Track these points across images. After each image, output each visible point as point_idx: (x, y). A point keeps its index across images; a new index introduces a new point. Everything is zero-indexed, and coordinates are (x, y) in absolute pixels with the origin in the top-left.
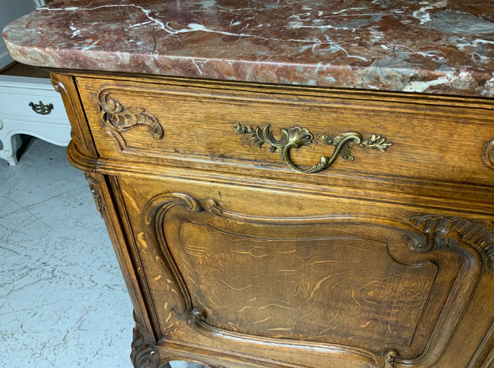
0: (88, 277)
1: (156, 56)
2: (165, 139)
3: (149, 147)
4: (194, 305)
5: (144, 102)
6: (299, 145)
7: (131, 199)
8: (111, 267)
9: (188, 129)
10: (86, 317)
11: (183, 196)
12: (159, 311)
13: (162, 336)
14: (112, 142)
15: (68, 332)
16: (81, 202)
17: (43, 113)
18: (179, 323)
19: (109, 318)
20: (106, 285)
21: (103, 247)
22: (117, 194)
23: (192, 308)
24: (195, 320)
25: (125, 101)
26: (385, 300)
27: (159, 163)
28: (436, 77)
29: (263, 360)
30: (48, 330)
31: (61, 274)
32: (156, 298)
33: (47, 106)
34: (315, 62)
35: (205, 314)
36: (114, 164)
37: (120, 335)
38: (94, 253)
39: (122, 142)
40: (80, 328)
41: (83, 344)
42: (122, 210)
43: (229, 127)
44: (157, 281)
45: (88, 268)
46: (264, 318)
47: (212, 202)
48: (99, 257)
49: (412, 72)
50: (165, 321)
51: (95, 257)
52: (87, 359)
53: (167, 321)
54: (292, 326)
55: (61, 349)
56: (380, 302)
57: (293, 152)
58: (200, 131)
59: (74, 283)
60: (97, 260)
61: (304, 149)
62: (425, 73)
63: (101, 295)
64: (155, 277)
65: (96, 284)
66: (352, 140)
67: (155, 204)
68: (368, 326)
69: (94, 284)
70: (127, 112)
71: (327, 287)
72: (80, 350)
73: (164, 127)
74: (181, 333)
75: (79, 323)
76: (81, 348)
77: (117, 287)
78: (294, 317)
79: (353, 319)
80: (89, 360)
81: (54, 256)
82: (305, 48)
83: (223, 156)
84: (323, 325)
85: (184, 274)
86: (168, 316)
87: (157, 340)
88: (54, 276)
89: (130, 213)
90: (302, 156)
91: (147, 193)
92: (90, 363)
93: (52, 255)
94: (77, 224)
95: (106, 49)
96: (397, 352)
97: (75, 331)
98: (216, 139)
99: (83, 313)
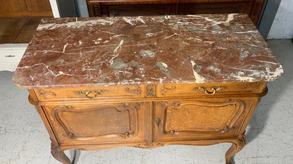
0: (22, 129)
1: (54, 85)
2: (57, 96)
3: (52, 98)
4: (69, 132)
5: (50, 90)
7: (48, 109)
8: (31, 123)
9: (62, 93)
10: (25, 145)
11: (62, 106)
12: (59, 136)
13: (61, 144)
14: (43, 98)
15: (19, 152)
20: (31, 131)
21: (25, 115)
22: (44, 109)
23: (69, 133)
24: (70, 137)
25: (46, 90)
27: (55, 101)
28: (109, 84)
29: (93, 143)
30: (10, 153)
31: (9, 130)
34: (87, 83)
35: (73, 134)
36: (43, 103)
37: (41, 149)
39: (45, 98)
40: (24, 150)
41: (27, 156)
42: (46, 112)
43: (72, 92)
44: (57, 128)
45: (21, 125)
46: (91, 132)
47: (70, 107)
48: (25, 120)
49: (105, 84)
51: (23, 120)
52: (30, 160)
53: (62, 139)
54: (99, 132)
55: (18, 159)
56: (119, 121)
57: (88, 95)
58: (65, 93)
59: (16, 133)
60: (24, 121)
61: (90, 94)
62: (107, 84)
63: (30, 135)
65: (26, 131)
66: (99, 91)
67: (55, 109)
68: (118, 128)
69: (25, 132)
70: (46, 92)
71: (105, 120)
72: (26, 158)
73: (56, 94)
74: (67, 141)
75: (23, 148)
76: (26, 157)
77: (36, 131)
78: (99, 130)
79: (114, 126)
81: (4, 123)
82: (85, 78)
83: (71, 98)
85: (65, 125)
86: (62, 137)
87: (59, 145)
88: (6, 132)
89: (48, 112)
91: (53, 107)
92: (32, 162)
93: (3, 123)
94: (10, 107)
95: (42, 85)
96: (128, 133)
97: (22, 151)
98: (69, 95)
99: (24, 144)
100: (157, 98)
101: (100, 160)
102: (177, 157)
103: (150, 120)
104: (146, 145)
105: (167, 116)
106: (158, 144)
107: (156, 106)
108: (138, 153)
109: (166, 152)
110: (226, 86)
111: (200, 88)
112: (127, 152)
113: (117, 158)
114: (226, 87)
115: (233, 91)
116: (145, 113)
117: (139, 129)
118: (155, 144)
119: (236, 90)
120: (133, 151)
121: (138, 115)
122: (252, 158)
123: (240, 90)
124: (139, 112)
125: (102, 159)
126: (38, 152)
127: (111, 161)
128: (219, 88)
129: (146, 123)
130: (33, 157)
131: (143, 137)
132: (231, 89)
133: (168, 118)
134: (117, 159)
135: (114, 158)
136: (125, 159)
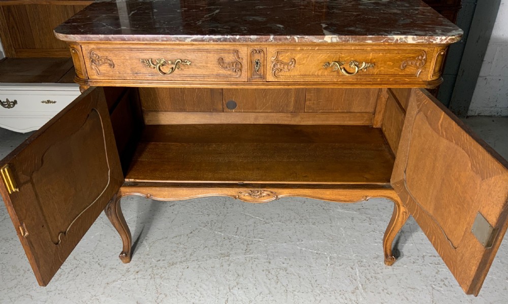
2: (115, 68)
3: (109, 72)
5: (106, 54)
6: (163, 65)
9: (123, 63)
14: (94, 71)
25: (100, 54)
27: (113, 79)
39: (98, 71)
43: (138, 61)
57: (161, 68)
58: (127, 64)
66: (179, 62)
70: (100, 58)
73: (114, 63)
83: (137, 73)
90: (164, 69)
98: (134, 66)
100: (266, 81)
101: (178, 247)
102: (304, 249)
104: (250, 195)
106: (270, 193)
108: (240, 242)
109: (285, 242)
110: (374, 60)
111: (333, 63)
112: (223, 239)
114: (374, 63)
115: (386, 73)
118: (265, 192)
119: (392, 71)
120: (232, 239)
122: (430, 256)
123: (396, 72)
125: (181, 246)
128: (364, 63)
132: (383, 69)
134: (206, 247)
135: (202, 246)
136: (219, 248)
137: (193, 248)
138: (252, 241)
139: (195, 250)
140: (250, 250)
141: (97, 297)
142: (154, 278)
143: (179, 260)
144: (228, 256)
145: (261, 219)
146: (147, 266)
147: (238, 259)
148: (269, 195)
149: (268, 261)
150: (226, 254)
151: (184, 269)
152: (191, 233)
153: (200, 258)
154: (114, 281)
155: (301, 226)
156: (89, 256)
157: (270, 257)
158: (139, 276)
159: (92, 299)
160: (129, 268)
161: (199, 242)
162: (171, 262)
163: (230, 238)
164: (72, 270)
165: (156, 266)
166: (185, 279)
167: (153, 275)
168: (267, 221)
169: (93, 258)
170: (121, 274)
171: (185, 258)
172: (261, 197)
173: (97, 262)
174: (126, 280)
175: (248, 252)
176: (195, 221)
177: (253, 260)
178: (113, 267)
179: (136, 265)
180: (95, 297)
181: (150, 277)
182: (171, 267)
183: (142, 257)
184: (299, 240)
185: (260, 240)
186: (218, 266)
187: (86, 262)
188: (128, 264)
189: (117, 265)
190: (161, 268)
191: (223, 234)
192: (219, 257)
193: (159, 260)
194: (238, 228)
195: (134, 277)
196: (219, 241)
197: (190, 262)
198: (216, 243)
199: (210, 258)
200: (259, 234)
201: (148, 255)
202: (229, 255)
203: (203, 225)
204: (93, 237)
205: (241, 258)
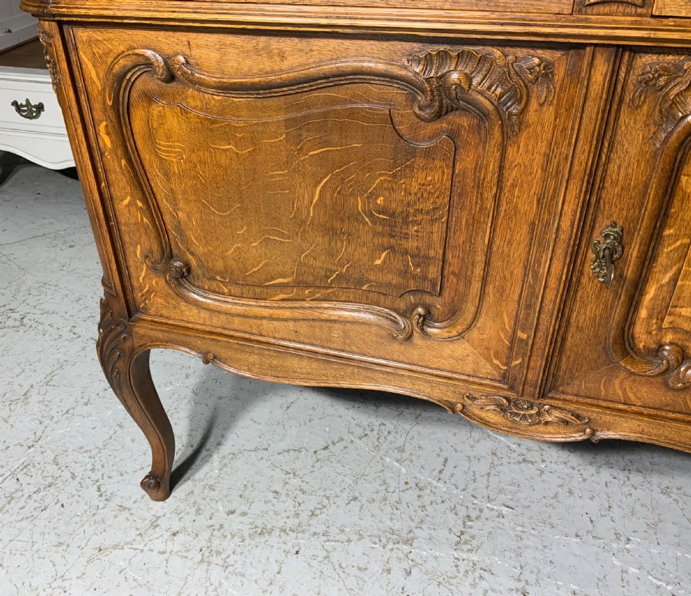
0: (69, 328)
4: (175, 251)
7: (90, 66)
10: (58, 371)
11: (147, 52)
12: (131, 262)
13: (137, 310)
15: (32, 386)
16: (73, 244)
17: (30, 117)
18: (157, 282)
19: (90, 375)
20: (92, 339)
21: (94, 296)
22: (73, 57)
23: (171, 256)
24: (174, 274)
26: (399, 210)
29: (262, 339)
30: (6, 383)
31: (32, 322)
32: (127, 238)
33: (35, 106)
35: (188, 266)
37: (101, 394)
38: (81, 302)
40: (51, 383)
41: (50, 401)
42: (80, 85)
44: (126, 206)
45: (70, 318)
46: (259, 263)
48: (87, 307)
50: (138, 280)
51: (82, 306)
52: (52, 417)
53: (141, 281)
54: (293, 273)
55: (19, 405)
56: (392, 215)
59: (48, 334)
60: (83, 310)
63: (85, 348)
64: (122, 200)
65: (79, 337)
67: (117, 69)
68: (384, 262)
69: (75, 336)
71: (328, 196)
72: (44, 408)
74: (160, 301)
75: (48, 378)
76: (47, 406)
78: (295, 257)
79: (365, 249)
80: (55, 419)
81: (27, 302)
84: (330, 267)
85: (158, 197)
86: (142, 270)
87: (130, 316)
88: (22, 324)
89: (90, 89)
91: (108, 54)
92: (56, 423)
93: (24, 302)
94: (63, 268)
96: (428, 308)
97: (42, 386)
99: (56, 367)
100: (653, 16)
101: (287, 483)
102: (632, 570)
103: (566, 224)
104: (503, 410)
105: (670, 221)
106: (569, 417)
107: (624, 118)
108: (447, 505)
109: (577, 536)
112: (403, 487)
113: (357, 494)
116: (544, 170)
117: (490, 289)
118: (556, 413)
120: (428, 491)
121: (501, 175)
124: (511, 151)
125: (295, 482)
126: (89, 400)
127: (328, 498)
129: (534, 249)
130: (67, 412)
131: (497, 356)
133: (676, 237)
134: (355, 499)
135: (345, 495)
136: (388, 509)
137: (322, 493)
138: (481, 511)
139: (325, 501)
140: (473, 537)
141: (64, 584)
142: (209, 563)
143: (281, 524)
144: (408, 542)
145: (514, 447)
146: (202, 521)
147: (436, 558)
148: (567, 423)
149: (521, 585)
150: (404, 534)
151: (287, 552)
152: (326, 448)
153: (333, 531)
154: (115, 547)
155: (626, 489)
156: (87, 460)
157: (527, 575)
158: (177, 548)
159: (54, 585)
160: (159, 518)
161: (340, 478)
162: (259, 523)
163: (421, 485)
164: (38, 491)
165: (222, 526)
166: (282, 588)
167: (207, 554)
168: (529, 458)
169: (93, 470)
170: (137, 529)
171: (296, 521)
172: (539, 423)
173: (97, 481)
174: (142, 551)
175: (466, 543)
176: (340, 417)
177: (477, 574)
178: (126, 504)
179: (177, 512)
180: (59, 582)
181: (199, 557)
182: (257, 539)
183: (197, 491)
184: (618, 536)
185: (505, 510)
186: (376, 567)
187: (73, 476)
188: (161, 503)
189: (135, 502)
190: (233, 536)
191: (404, 470)
192: (384, 540)
193: (233, 512)
194: (446, 460)
195: (162, 548)
196: (391, 489)
197: (307, 535)
198: (382, 494)
199: (361, 537)
200: (501, 491)
201: (212, 488)
202: (413, 539)
203: (359, 431)
204: (109, 413)
205: (445, 558)
